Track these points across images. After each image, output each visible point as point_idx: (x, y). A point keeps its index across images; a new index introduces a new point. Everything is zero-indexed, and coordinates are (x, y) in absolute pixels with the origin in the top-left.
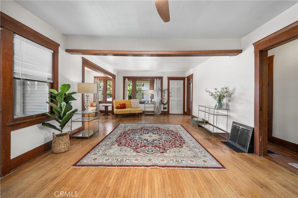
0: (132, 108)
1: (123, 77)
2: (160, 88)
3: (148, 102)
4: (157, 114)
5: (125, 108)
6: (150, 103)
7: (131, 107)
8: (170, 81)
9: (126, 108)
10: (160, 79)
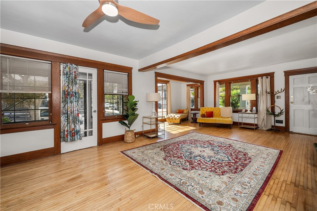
0: (222, 117)
1: (214, 81)
2: (269, 90)
3: (246, 111)
4: (262, 129)
5: (212, 117)
6: (249, 112)
7: (219, 116)
8: (290, 77)
9: (214, 116)
10: (269, 77)
